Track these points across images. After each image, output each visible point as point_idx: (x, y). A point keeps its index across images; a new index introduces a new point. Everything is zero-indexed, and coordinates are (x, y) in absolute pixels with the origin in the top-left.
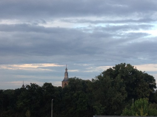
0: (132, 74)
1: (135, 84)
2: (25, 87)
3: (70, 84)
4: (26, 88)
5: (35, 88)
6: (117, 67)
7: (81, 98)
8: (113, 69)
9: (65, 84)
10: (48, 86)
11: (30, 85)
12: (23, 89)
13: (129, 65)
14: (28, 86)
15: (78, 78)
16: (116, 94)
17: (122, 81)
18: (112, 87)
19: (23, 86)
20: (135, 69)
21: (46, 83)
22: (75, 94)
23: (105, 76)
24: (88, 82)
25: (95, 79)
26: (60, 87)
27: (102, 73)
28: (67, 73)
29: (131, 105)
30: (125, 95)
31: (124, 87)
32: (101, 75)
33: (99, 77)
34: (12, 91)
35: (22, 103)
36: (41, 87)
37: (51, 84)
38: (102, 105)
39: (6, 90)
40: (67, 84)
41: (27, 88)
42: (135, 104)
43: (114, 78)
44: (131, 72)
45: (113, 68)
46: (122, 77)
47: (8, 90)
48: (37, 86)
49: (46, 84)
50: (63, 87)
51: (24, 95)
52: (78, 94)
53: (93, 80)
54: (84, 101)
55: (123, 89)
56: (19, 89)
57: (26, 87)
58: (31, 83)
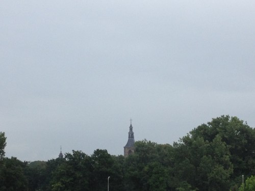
0: (240, 134)
1: (246, 150)
2: (64, 157)
3: (137, 150)
4: (65, 159)
5: (80, 159)
6: (216, 122)
7: (155, 173)
8: (208, 125)
9: (130, 151)
10: (101, 155)
11: (72, 154)
12: (60, 160)
13: (234, 119)
14: (68, 155)
15: (150, 142)
16: (215, 168)
17: (224, 144)
18: (207, 156)
19: (61, 155)
20: (245, 126)
21: (98, 150)
22: (146, 168)
23: (195, 138)
24: (167, 147)
25: (178, 143)
26: (121, 157)
27: (191, 133)
28: (131, 135)
29: (239, 186)
30: (230, 168)
31: (228, 156)
32: (188, 136)
33: (186, 139)
34: (42, 163)
35: (59, 184)
36: (90, 156)
37: (106, 151)
38: (190, 186)
39: (32, 163)
40: (133, 151)
41: (67, 159)
42: (247, 184)
43: (211, 140)
44: (238, 131)
45: (209, 123)
46: (224, 139)
47: (35, 162)
48: (83, 155)
49: (98, 152)
50: (126, 156)
51: (62, 170)
52: (151, 168)
53: (175, 144)
54: (161, 179)
55: (227, 158)
56: (54, 160)
57: (66, 157)
58: (73, 151)
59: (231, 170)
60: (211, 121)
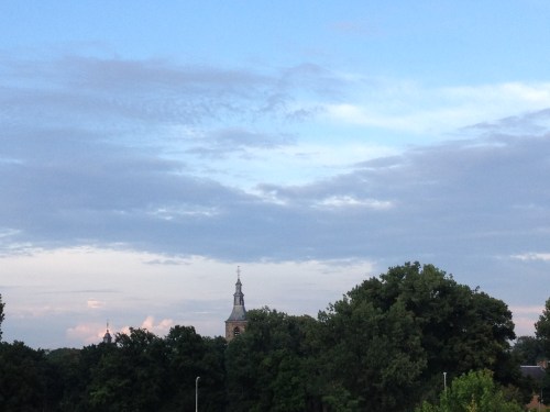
0: (439, 295)
1: (452, 325)
2: (113, 340)
3: (249, 328)
4: (115, 344)
5: (144, 344)
6: (395, 274)
7: (284, 370)
8: (380, 280)
9: (237, 329)
10: (184, 335)
11: (129, 334)
12: (106, 347)
13: (429, 268)
14: (122, 337)
15: (275, 311)
16: (395, 358)
17: (410, 316)
18: (380, 336)
19: (108, 337)
20: (450, 282)
21: (177, 327)
22: (267, 361)
23: (357, 303)
24: (306, 320)
25: (327, 312)
26: (220, 339)
27: (349, 294)
28: (239, 297)
29: (439, 392)
30: (421, 360)
31: (417, 338)
32: (345, 301)
33: (340, 307)
34: (73, 352)
35: (103, 391)
36: (163, 338)
37: (193, 329)
38: (349, 394)
39: (53, 352)
40: (242, 329)
41: (118, 345)
42: (454, 388)
43: (386, 309)
44: (435, 290)
45: (383, 277)
46: (410, 306)
47: (59, 351)
48: (150, 336)
49: (177, 331)
50: (229, 340)
51: (110, 365)
52: (277, 361)
53: (322, 315)
54: (295, 380)
55: (416, 340)
56: (94, 346)
57: (118, 340)
58: (131, 329)
59: (423, 363)
60: (386, 272)
